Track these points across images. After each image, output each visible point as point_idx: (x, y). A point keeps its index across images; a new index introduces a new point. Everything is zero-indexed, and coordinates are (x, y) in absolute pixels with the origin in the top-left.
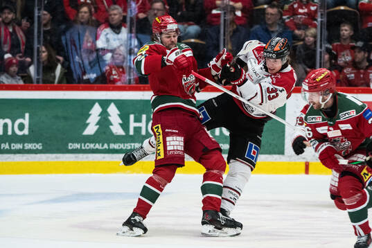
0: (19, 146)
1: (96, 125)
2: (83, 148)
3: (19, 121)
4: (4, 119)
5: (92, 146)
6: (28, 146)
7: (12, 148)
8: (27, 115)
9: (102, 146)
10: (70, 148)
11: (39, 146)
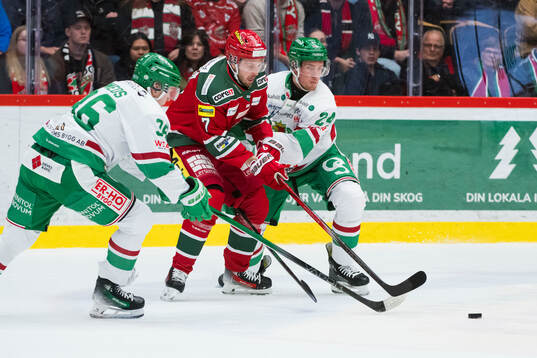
0: (385, 197)
1: (511, 163)
2: (490, 200)
3: (384, 157)
4: (359, 153)
5: (504, 197)
6: (400, 198)
7: (374, 201)
8: (398, 147)
9: (522, 198)
10: (468, 201)
11: (418, 198)
